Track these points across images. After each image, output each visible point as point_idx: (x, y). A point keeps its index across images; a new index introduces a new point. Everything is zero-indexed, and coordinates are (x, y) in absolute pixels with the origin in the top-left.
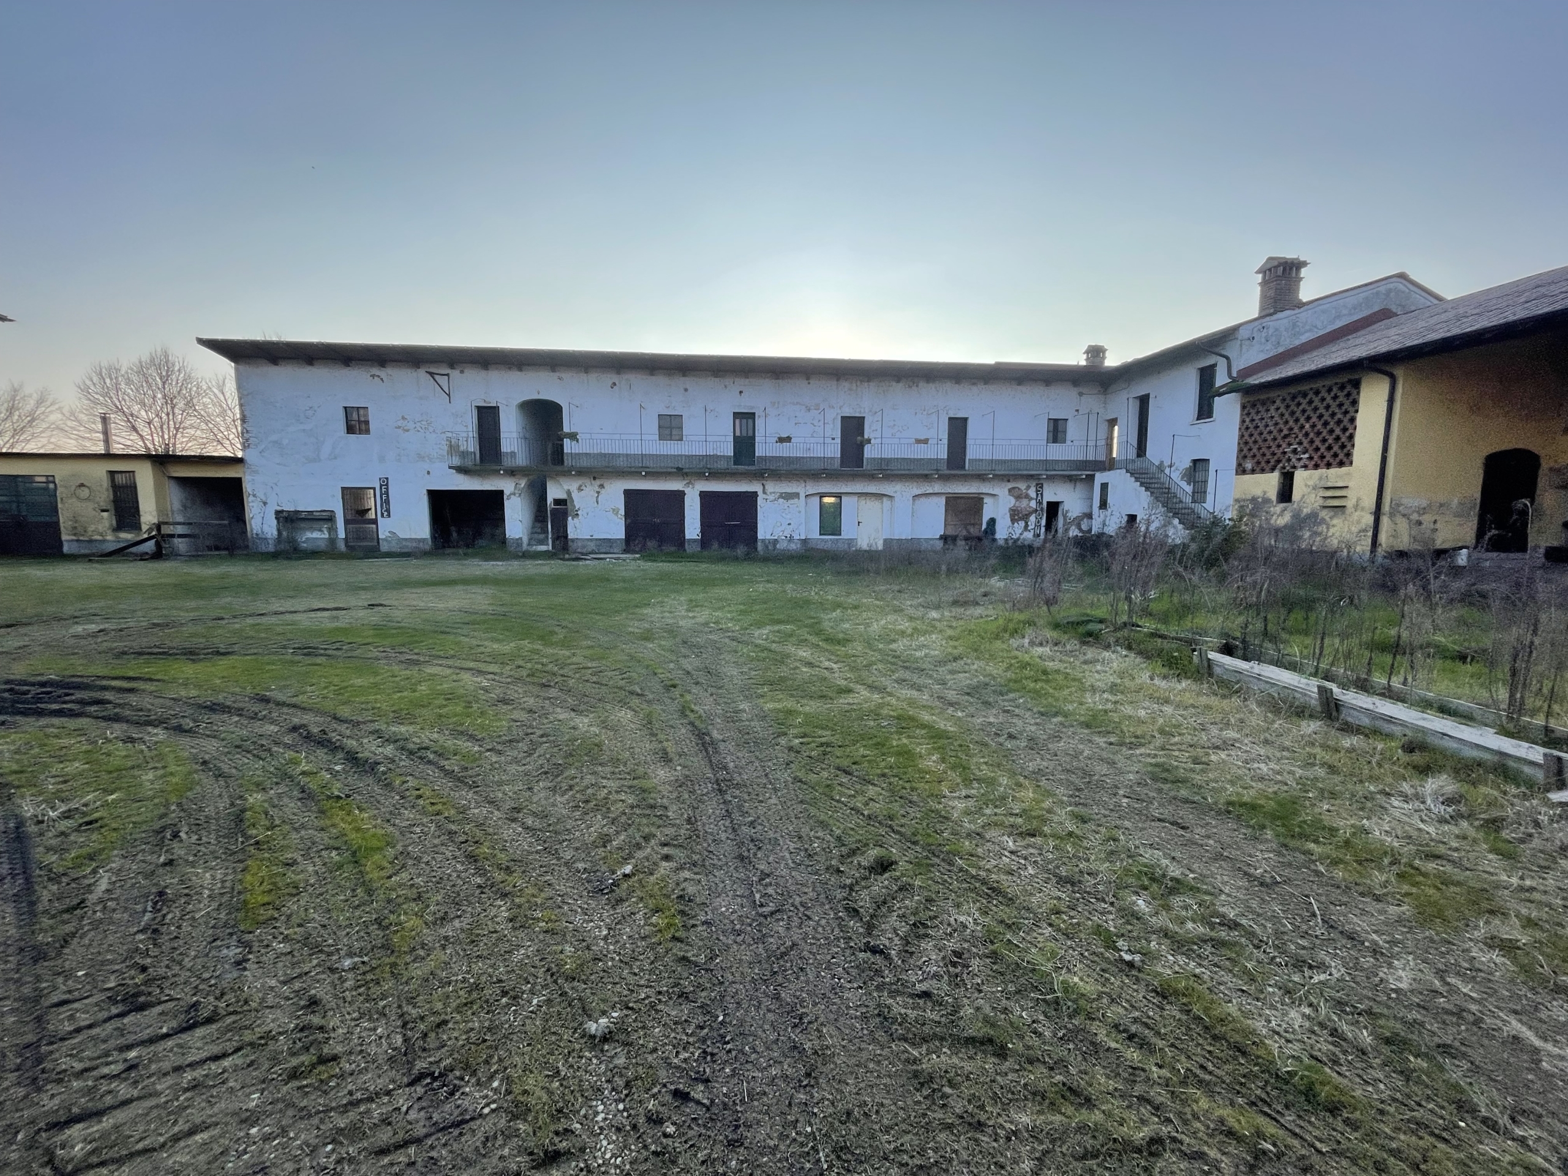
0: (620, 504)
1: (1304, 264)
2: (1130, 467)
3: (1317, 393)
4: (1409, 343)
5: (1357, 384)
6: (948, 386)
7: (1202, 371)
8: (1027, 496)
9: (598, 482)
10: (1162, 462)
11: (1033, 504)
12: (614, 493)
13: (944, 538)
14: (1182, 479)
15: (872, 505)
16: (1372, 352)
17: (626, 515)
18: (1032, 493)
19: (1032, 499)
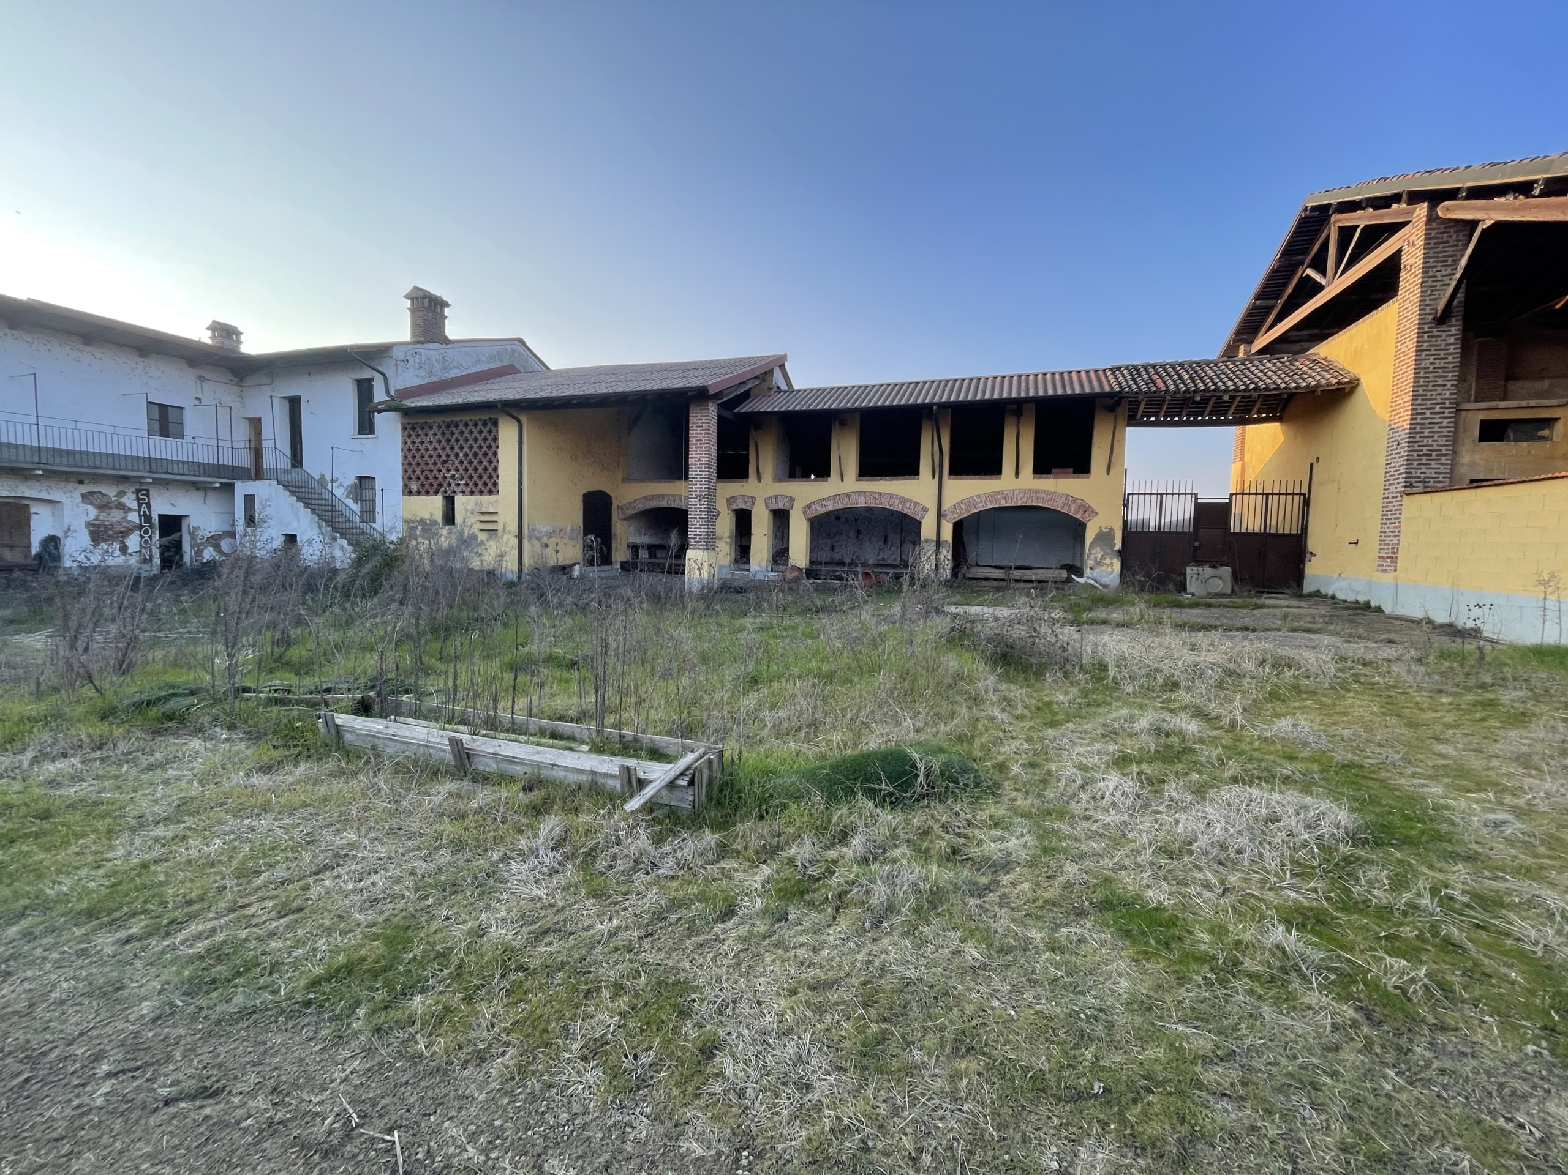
1: (447, 305)
2: (282, 478)
3: (466, 425)
4: (528, 396)
5: (495, 424)
7: (360, 382)
8: (121, 506)
10: (323, 476)
11: (134, 517)
14: (348, 497)
16: (504, 398)
18: (130, 501)
19: (130, 510)
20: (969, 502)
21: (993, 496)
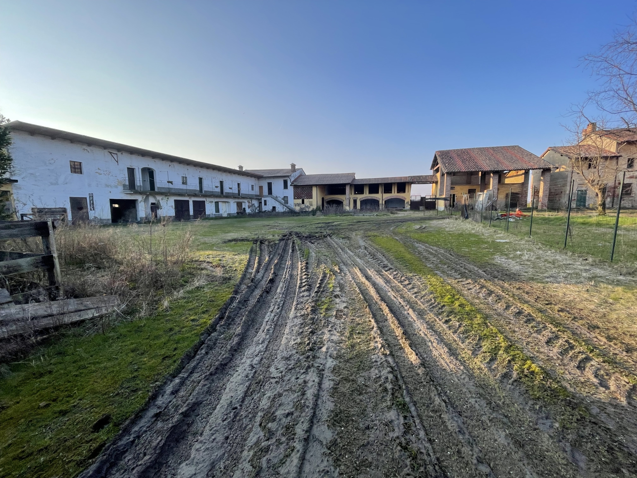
0: (173, 204)
3: (306, 188)
4: (318, 184)
5: (312, 188)
6: (237, 175)
7: (284, 180)
9: (167, 197)
11: (251, 204)
12: (171, 201)
13: (238, 213)
14: (282, 199)
15: (224, 204)
16: (313, 184)
17: (175, 208)
18: (250, 202)
20: (387, 197)
21: (391, 197)
